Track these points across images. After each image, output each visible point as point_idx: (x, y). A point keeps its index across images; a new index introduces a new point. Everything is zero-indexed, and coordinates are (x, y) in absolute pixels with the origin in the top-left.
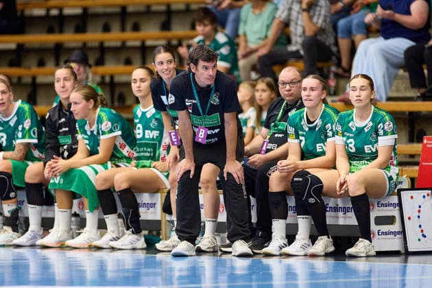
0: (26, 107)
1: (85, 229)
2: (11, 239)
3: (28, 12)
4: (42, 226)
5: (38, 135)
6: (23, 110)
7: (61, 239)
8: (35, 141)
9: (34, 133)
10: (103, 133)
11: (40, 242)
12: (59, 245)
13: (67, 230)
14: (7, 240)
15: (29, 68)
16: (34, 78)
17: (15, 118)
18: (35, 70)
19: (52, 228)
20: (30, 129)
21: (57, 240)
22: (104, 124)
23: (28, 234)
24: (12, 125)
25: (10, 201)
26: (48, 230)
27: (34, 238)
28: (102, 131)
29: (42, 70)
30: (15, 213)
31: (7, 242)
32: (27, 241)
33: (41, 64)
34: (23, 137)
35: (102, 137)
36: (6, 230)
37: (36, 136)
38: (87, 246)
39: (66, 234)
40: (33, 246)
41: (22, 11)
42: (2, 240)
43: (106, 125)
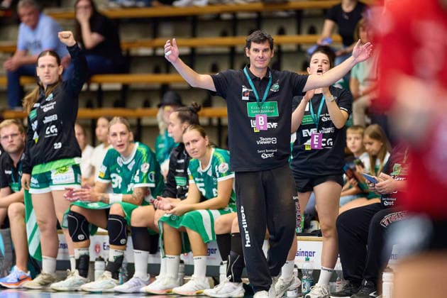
0: (144, 150)
1: (193, 276)
2: (109, 286)
3: (134, 51)
4: (148, 273)
5: (155, 178)
6: (141, 154)
7: (167, 286)
8: (153, 185)
9: (151, 177)
10: (221, 175)
11: (144, 289)
12: (164, 293)
13: (173, 276)
14: (104, 286)
15: (134, 109)
16: (139, 120)
17: (134, 163)
18: (140, 111)
19: (158, 275)
20: (148, 173)
21: (163, 287)
22: (221, 165)
23: (131, 281)
24: (131, 169)
25: (118, 247)
26: (154, 277)
27: (138, 284)
28: (219, 173)
29: (148, 111)
30: (120, 259)
31: (105, 288)
32: (129, 288)
33: (147, 105)
34: (141, 182)
35: (220, 180)
36: (104, 276)
37: (153, 180)
38: (194, 294)
39: (172, 281)
40: (136, 293)
41: (128, 51)
42: (99, 287)
43: (223, 166)
